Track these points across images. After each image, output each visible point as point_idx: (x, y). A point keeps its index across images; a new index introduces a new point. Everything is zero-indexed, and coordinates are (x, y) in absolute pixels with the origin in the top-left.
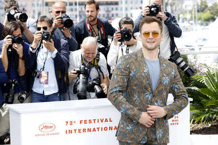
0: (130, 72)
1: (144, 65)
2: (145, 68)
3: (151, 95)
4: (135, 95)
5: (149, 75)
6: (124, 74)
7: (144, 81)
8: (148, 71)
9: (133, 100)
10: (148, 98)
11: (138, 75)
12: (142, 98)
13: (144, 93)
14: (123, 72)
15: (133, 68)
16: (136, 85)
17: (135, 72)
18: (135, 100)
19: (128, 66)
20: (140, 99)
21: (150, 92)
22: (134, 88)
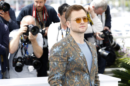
0: (68, 58)
1: (79, 50)
2: (80, 52)
3: (88, 76)
4: (74, 78)
5: (85, 58)
6: (63, 61)
7: (82, 64)
8: (83, 55)
9: (73, 82)
10: (86, 78)
11: (76, 59)
12: (82, 80)
13: (83, 75)
14: (62, 59)
15: (71, 54)
16: (75, 69)
17: (73, 57)
18: (76, 82)
19: (66, 53)
20: (80, 81)
21: (88, 73)
22: (73, 71)
